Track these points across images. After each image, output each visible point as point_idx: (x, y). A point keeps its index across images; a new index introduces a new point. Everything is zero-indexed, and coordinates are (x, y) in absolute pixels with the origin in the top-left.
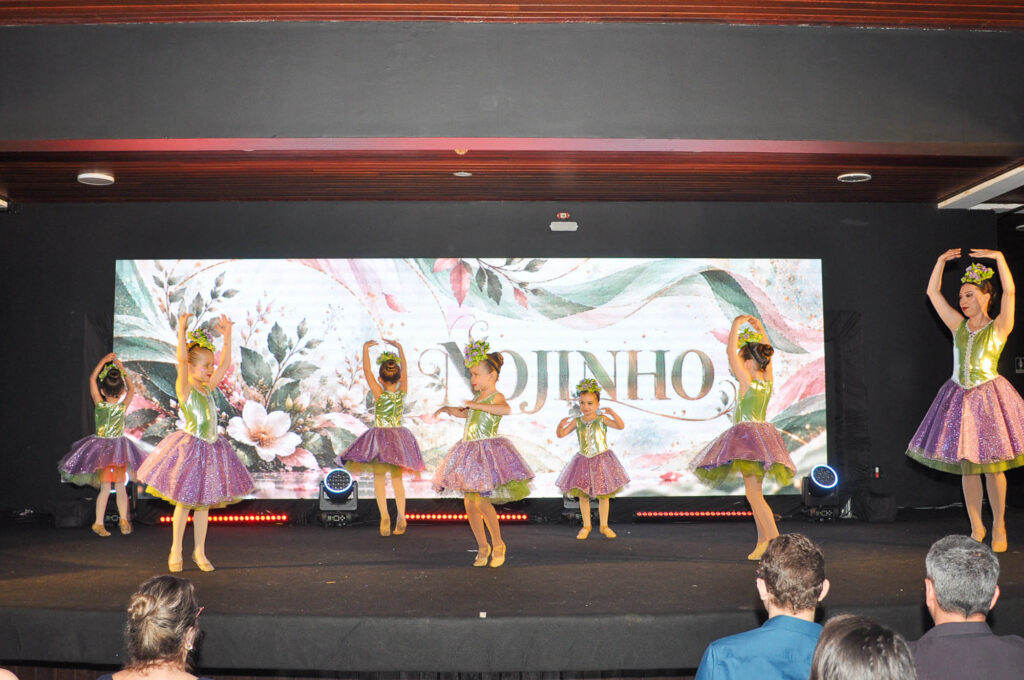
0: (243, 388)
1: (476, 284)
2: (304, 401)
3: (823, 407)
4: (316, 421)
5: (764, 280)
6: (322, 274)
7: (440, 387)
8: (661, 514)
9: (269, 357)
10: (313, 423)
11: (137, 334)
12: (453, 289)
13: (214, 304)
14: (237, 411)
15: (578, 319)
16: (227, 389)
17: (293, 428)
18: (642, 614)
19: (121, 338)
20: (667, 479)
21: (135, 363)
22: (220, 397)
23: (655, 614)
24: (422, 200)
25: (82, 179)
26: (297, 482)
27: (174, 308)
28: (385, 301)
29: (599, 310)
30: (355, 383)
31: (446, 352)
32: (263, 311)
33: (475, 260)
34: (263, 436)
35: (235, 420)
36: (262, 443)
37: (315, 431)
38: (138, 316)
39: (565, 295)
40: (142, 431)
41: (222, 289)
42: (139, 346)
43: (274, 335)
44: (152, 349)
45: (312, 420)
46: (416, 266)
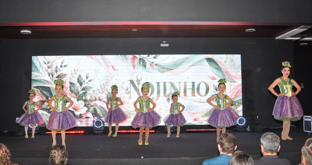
0: (70, 94)
1: (139, 63)
2: (88, 97)
3: (241, 98)
5: (224, 61)
6: (93, 60)
7: (128, 93)
8: (193, 130)
9: (78, 85)
11: (39, 78)
12: (132, 64)
13: (61, 69)
15: (169, 73)
17: (85, 105)
18: (187, 157)
19: (34, 79)
20: (195, 120)
21: (38, 87)
23: (190, 157)
24: (122, 37)
25: (22, 32)
26: (86, 121)
27: (50, 70)
28: (112, 68)
29: (175, 70)
30: (103, 92)
31: (130, 83)
32: (76, 71)
33: (138, 55)
34: (76, 108)
36: (76, 110)
37: (91, 106)
38: (39, 73)
39: (165, 66)
41: (63, 65)
42: (39, 81)
43: (79, 78)
44: (43, 82)
45: (91, 103)
46: (121, 57)
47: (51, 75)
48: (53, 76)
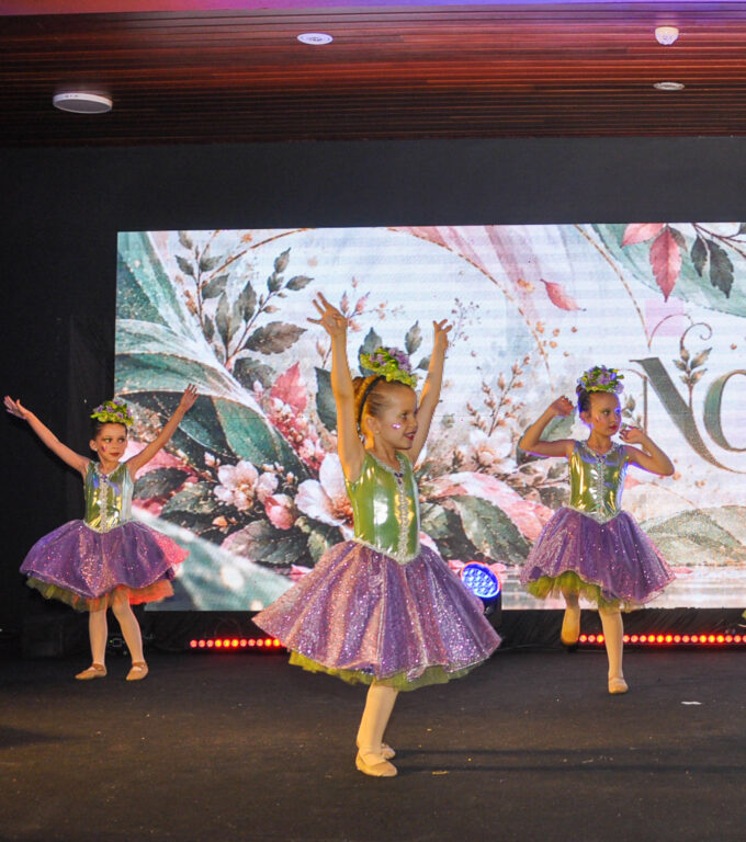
0: (319, 434)
1: (692, 265)
4: (436, 486)
6: (444, 249)
10: (431, 488)
11: (153, 348)
12: (654, 273)
13: (274, 301)
14: (311, 470)
16: (295, 436)
19: (128, 356)
21: (150, 394)
22: (285, 448)
27: (210, 308)
28: (545, 293)
30: (498, 424)
31: (645, 374)
32: (351, 310)
33: (689, 225)
35: (308, 486)
37: (435, 501)
38: (152, 320)
40: (162, 503)
41: (287, 275)
42: (157, 368)
43: (368, 348)
44: (175, 371)
45: (431, 485)
46: (595, 236)
47: (220, 332)
48: (226, 340)
